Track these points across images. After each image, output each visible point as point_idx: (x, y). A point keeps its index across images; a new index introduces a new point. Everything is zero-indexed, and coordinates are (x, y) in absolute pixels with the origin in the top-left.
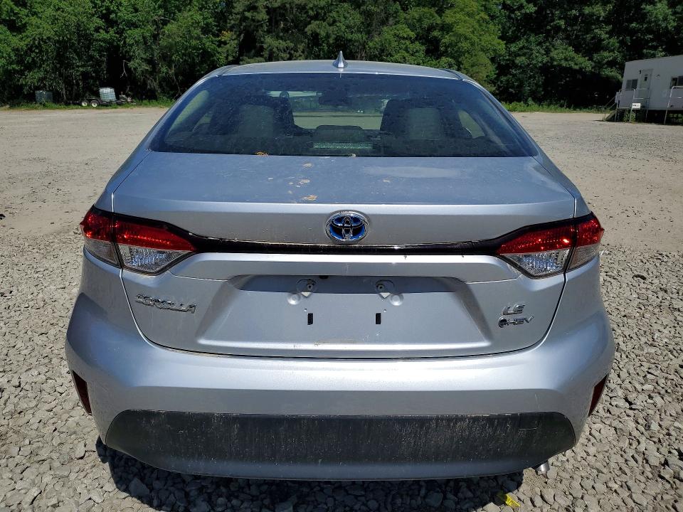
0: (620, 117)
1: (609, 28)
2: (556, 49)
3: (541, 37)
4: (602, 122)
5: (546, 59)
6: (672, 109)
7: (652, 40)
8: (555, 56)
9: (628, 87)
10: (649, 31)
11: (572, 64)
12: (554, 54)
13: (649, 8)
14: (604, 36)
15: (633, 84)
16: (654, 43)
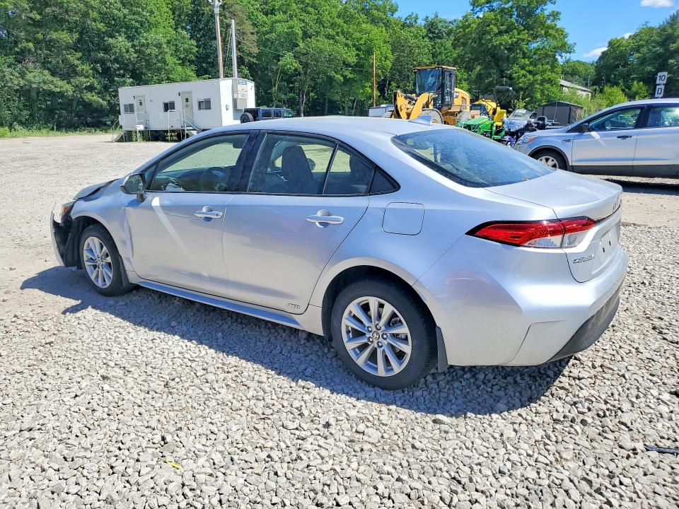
0: (128, 137)
1: (79, 55)
2: (30, 72)
3: (11, 59)
4: (111, 144)
5: (22, 82)
6: (172, 129)
7: (119, 69)
8: (33, 80)
9: (126, 111)
10: (116, 60)
11: (52, 87)
12: (29, 76)
13: (111, 40)
14: (76, 62)
15: (130, 108)
16: (122, 71)
